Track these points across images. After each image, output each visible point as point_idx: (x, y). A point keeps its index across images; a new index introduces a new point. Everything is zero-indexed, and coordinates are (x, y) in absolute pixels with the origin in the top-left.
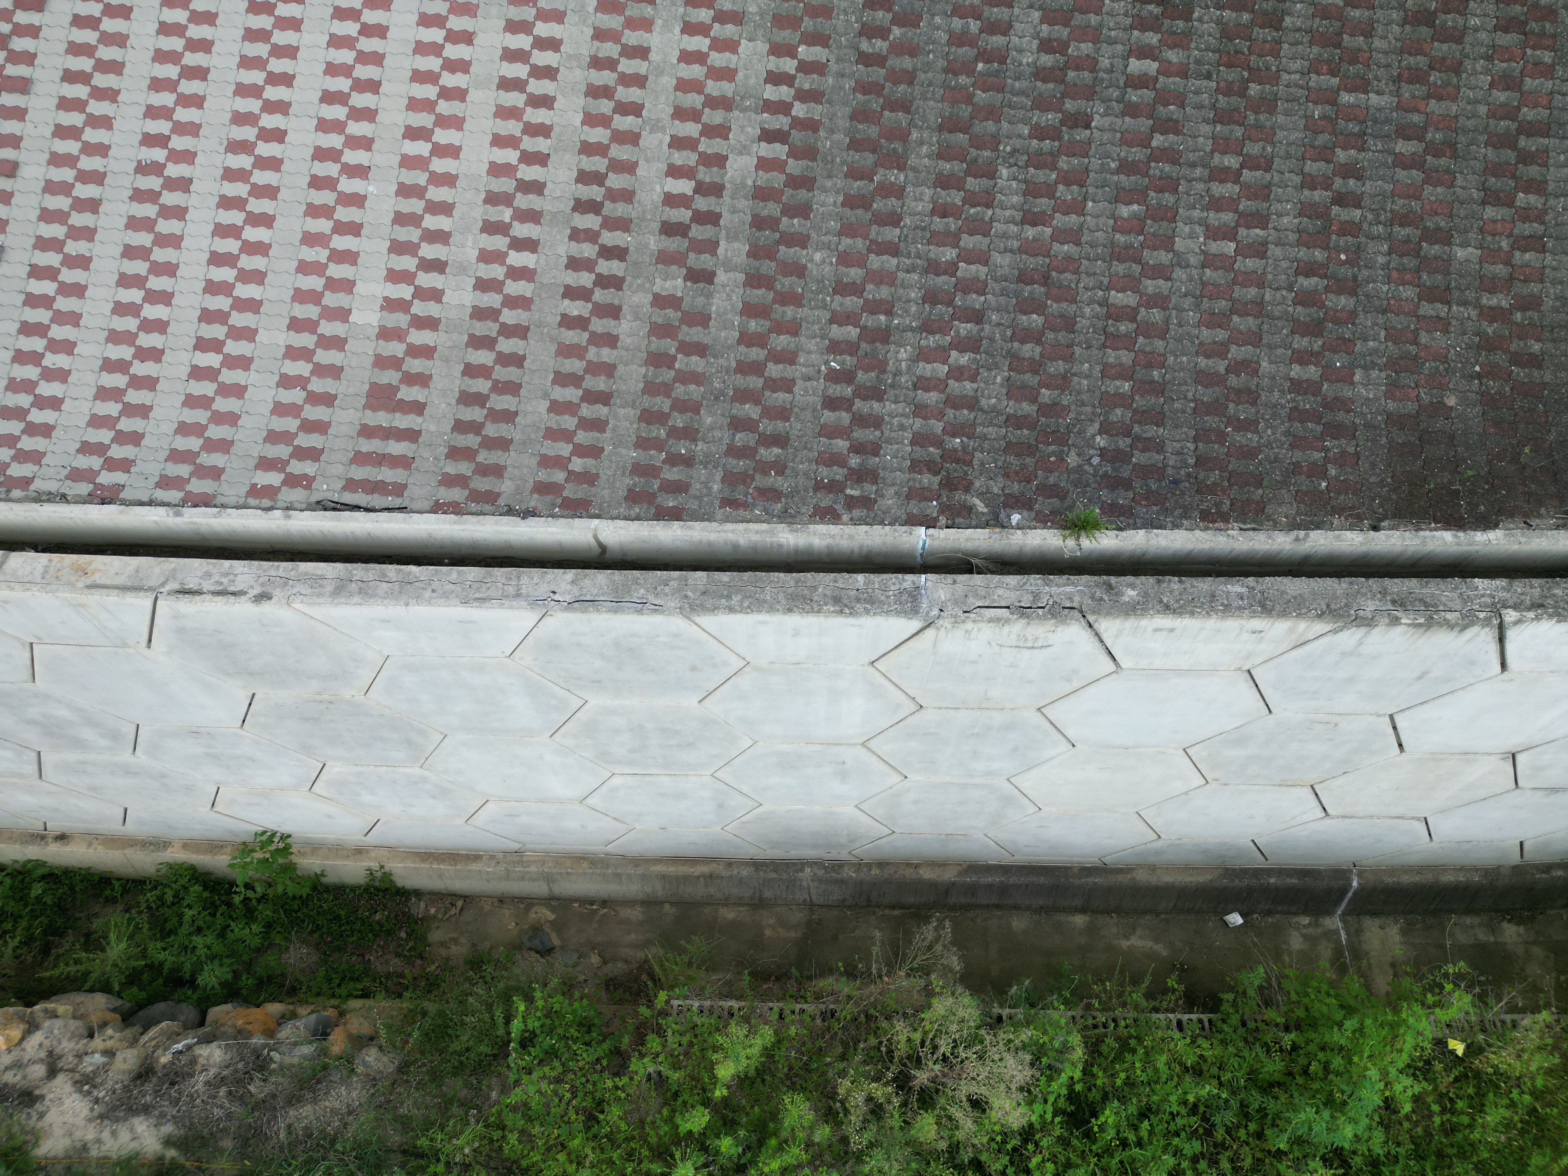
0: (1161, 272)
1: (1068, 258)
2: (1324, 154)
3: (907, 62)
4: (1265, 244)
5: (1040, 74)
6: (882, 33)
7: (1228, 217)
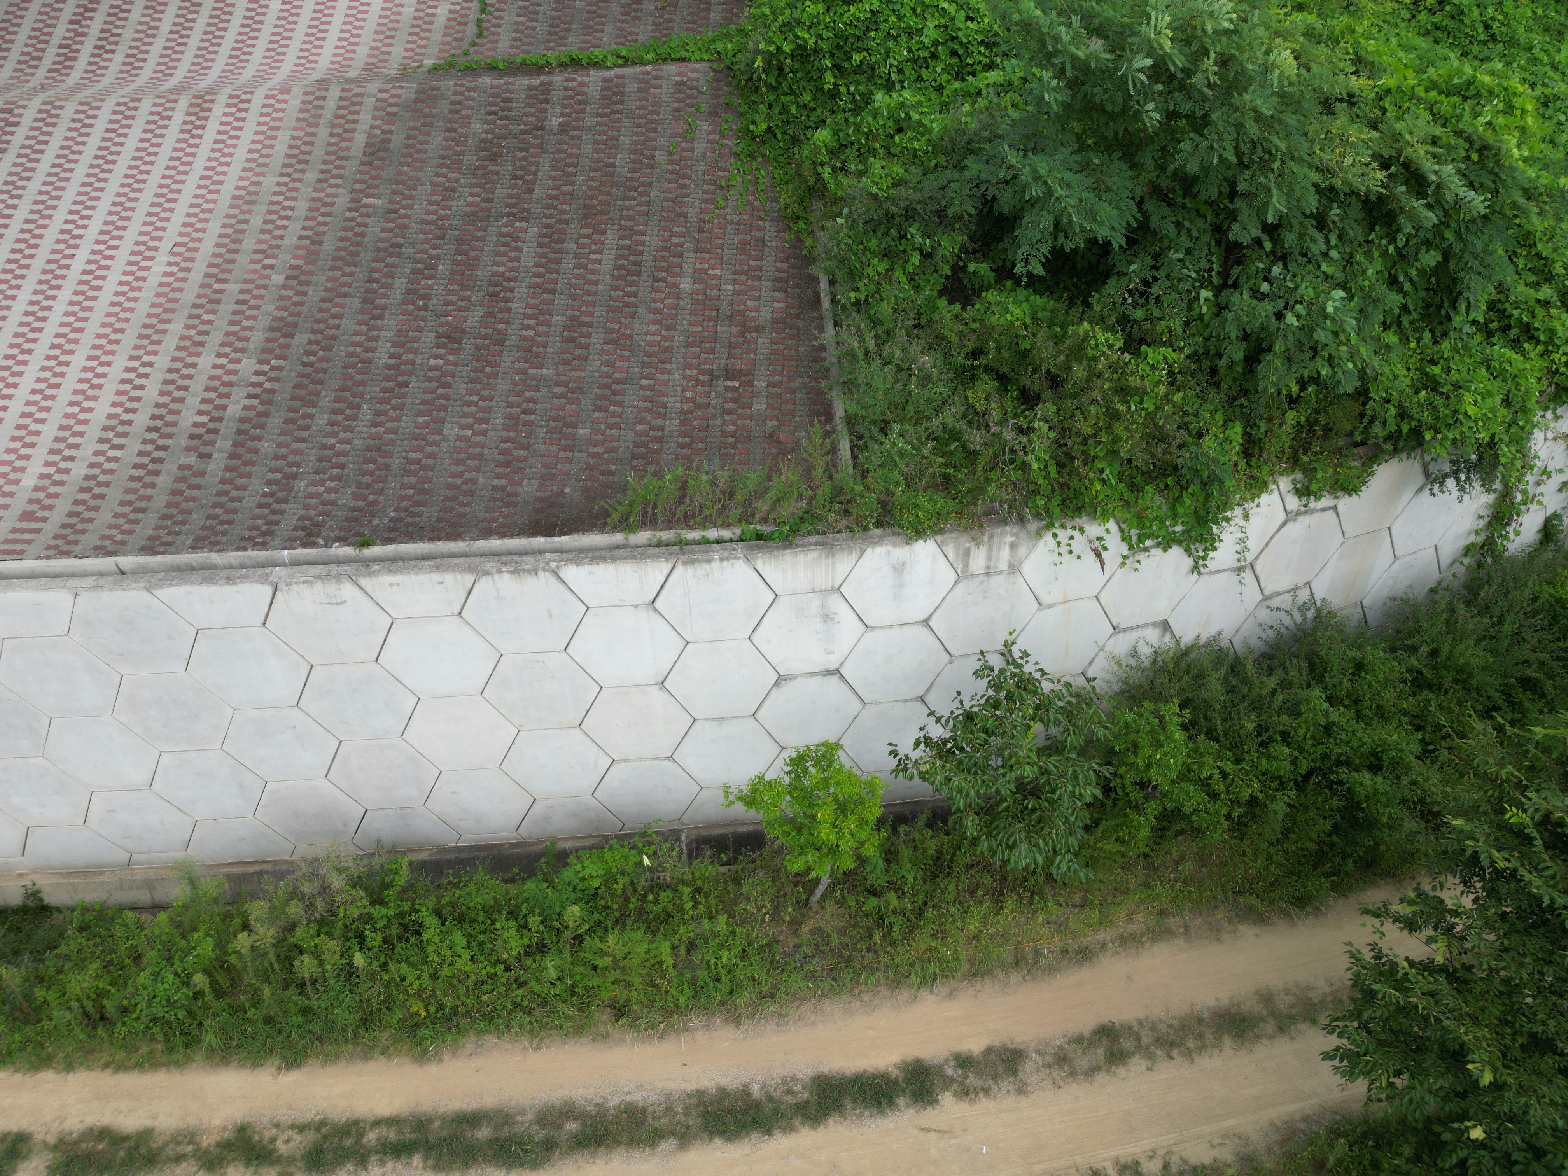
0: (436, 444)
1: (391, 440)
2: (519, 394)
3: (325, 365)
4: (486, 431)
5: (389, 367)
6: (314, 354)
7: (470, 420)
